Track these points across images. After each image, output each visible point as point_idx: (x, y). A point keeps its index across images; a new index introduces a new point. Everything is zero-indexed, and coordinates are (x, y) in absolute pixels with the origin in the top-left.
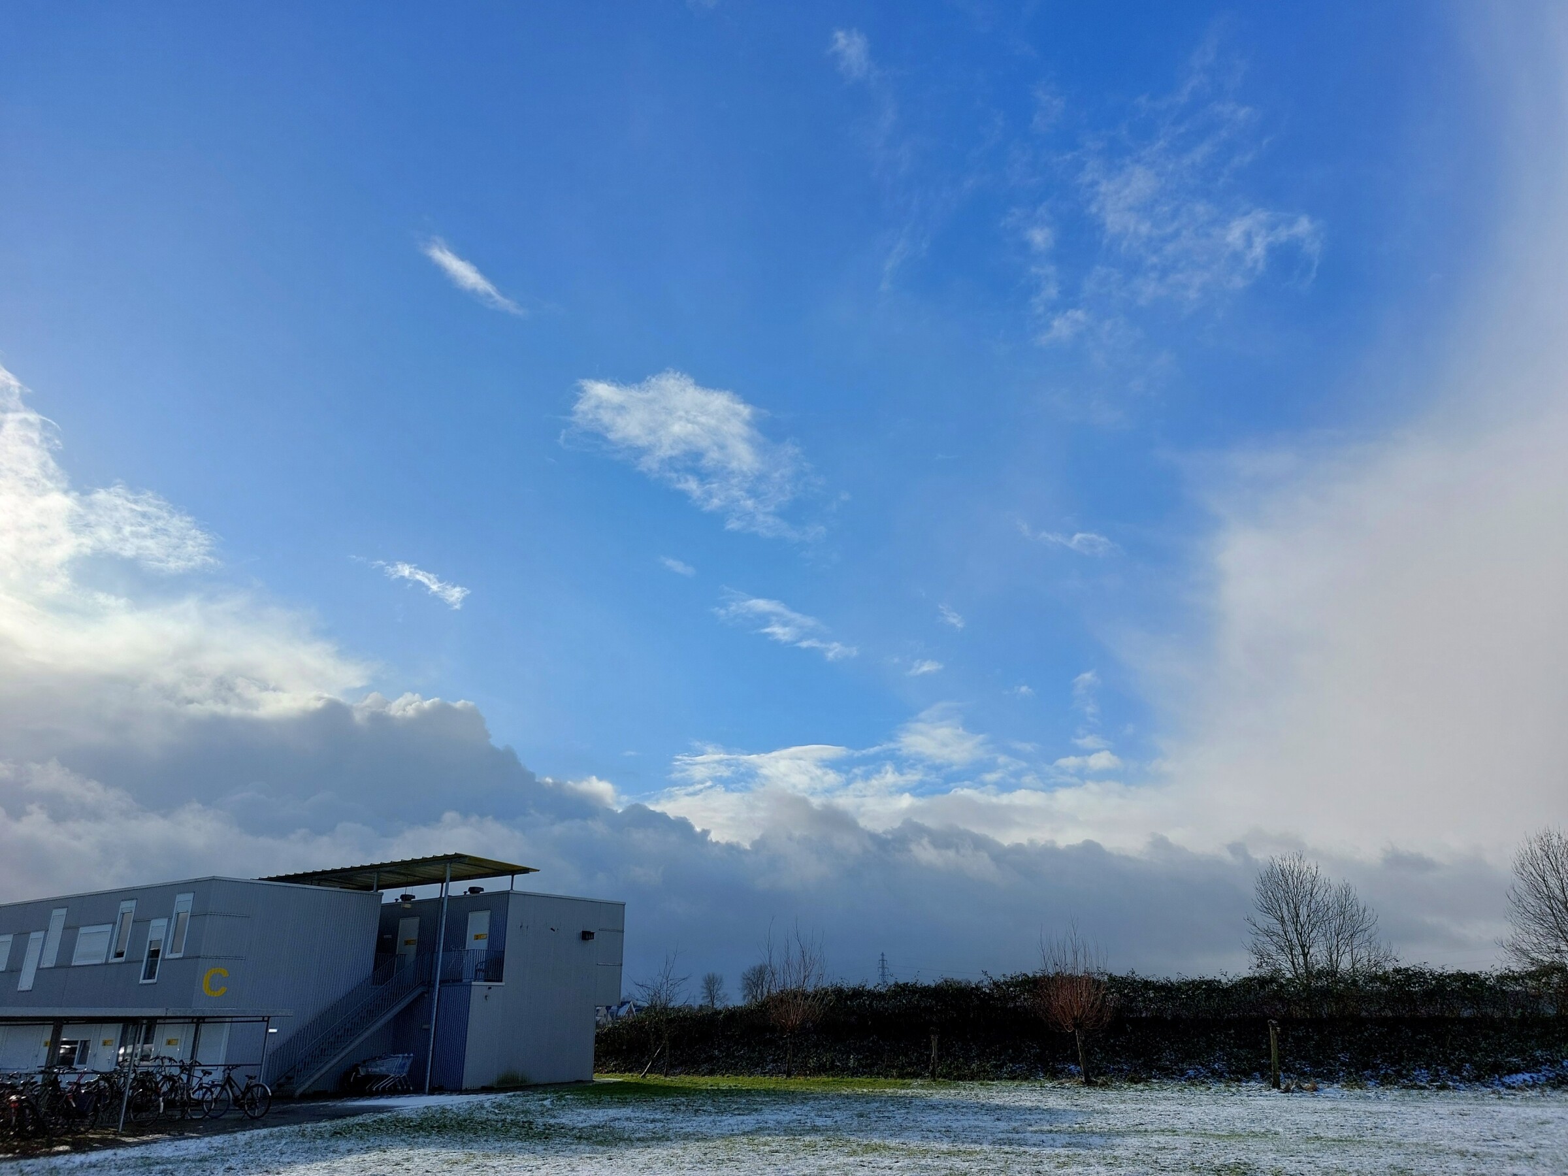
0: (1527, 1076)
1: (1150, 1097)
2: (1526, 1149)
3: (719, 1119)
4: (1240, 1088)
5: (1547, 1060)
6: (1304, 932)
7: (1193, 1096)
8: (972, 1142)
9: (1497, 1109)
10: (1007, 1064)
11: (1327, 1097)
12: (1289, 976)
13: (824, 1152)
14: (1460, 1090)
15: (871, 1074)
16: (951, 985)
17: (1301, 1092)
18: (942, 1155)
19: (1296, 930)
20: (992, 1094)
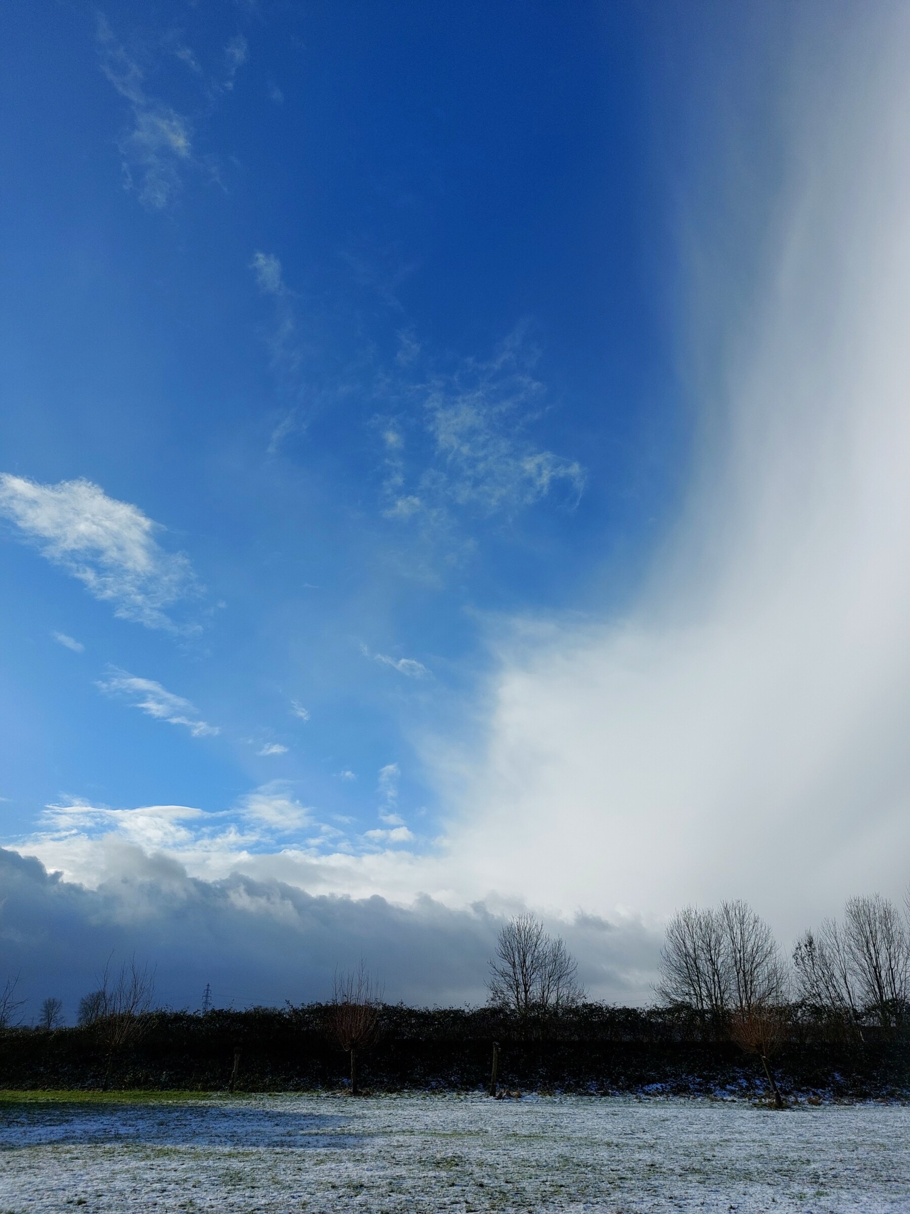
0: (659, 1086)
1: (399, 1104)
2: (651, 1140)
3: (31, 1129)
4: (467, 1096)
5: (673, 1074)
6: (528, 974)
7: (432, 1103)
8: (250, 1145)
9: (637, 1110)
10: (294, 1077)
11: (527, 1102)
12: (513, 1007)
13: (120, 1157)
14: (615, 1096)
15: (178, 1088)
16: (258, 1012)
17: (510, 1098)
18: (223, 1157)
19: (522, 972)
20: (277, 1103)
